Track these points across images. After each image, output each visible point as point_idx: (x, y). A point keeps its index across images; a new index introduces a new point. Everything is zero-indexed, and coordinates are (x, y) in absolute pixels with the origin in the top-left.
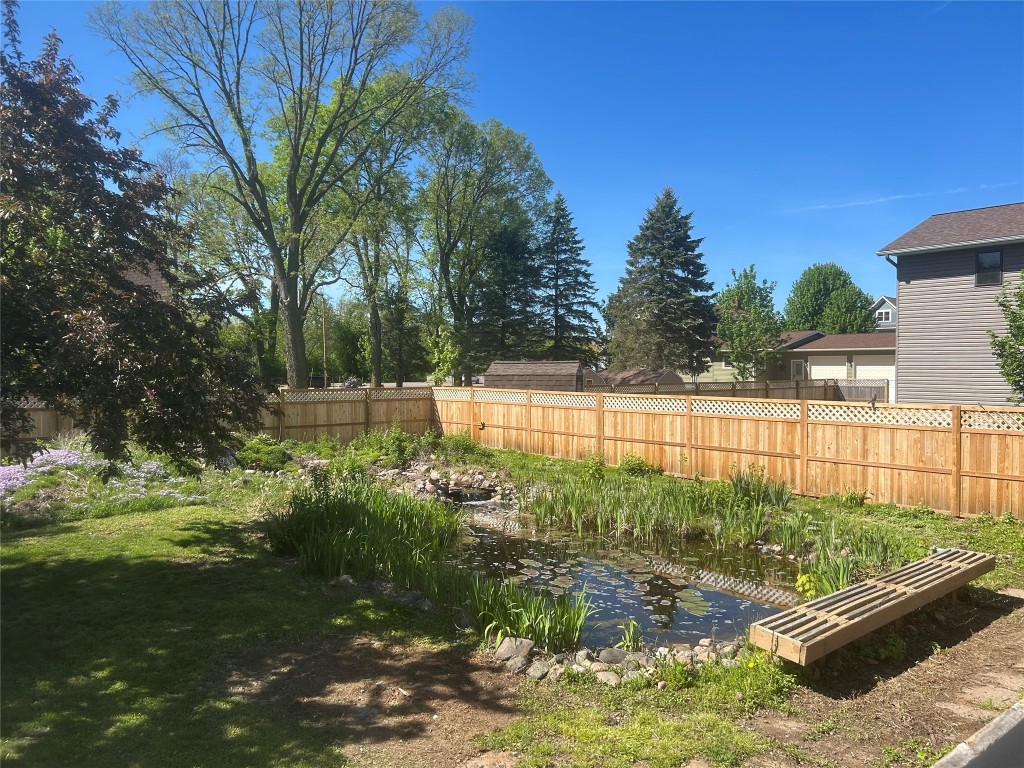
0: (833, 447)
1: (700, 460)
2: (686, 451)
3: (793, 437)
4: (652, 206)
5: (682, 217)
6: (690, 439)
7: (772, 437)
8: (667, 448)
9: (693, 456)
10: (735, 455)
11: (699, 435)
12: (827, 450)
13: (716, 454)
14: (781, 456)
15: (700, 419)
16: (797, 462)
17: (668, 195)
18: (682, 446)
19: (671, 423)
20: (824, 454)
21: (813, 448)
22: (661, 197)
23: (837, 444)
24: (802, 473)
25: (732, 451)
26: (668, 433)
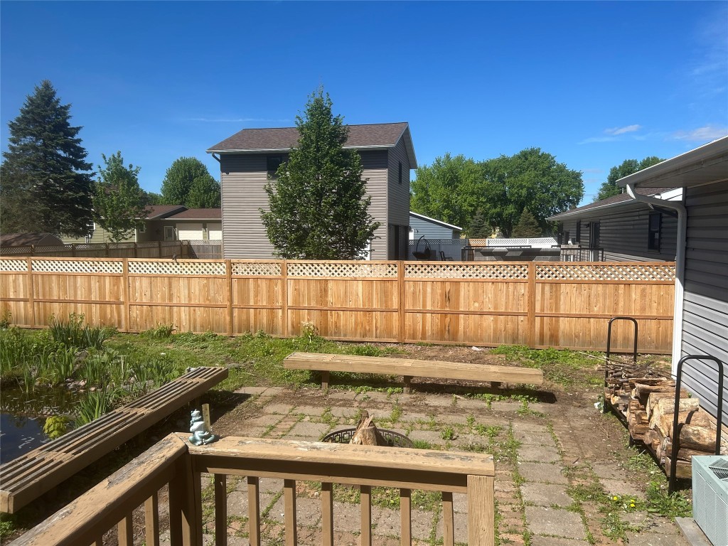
0: (148, 294)
1: (42, 311)
2: (29, 305)
3: (118, 288)
4: (33, 94)
5: (61, 107)
6: (32, 295)
7: (102, 289)
8: (12, 303)
9: (36, 309)
10: (72, 305)
11: (40, 290)
12: (144, 296)
13: (56, 305)
14: (110, 303)
15: (40, 277)
16: (122, 306)
17: (47, 86)
18: (25, 300)
19: (14, 281)
20: (141, 299)
21: (134, 296)
22: (41, 87)
23: (151, 291)
24: (126, 316)
25: (70, 302)
26: (12, 290)
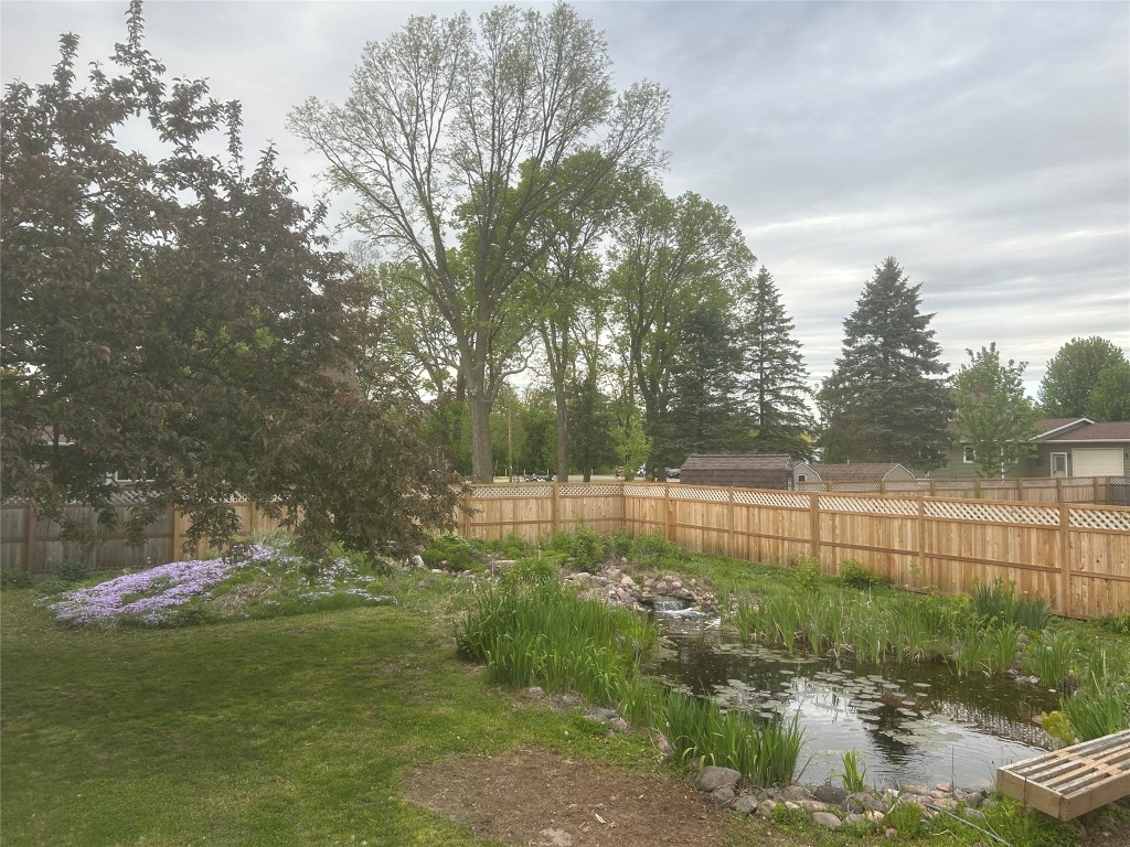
0: (1104, 560)
1: (936, 571)
2: (918, 561)
3: (1051, 548)
4: (872, 277)
6: (922, 547)
7: (1024, 547)
8: (896, 557)
9: (928, 566)
10: (979, 566)
11: (935, 542)
12: (1095, 564)
13: (956, 565)
14: (1036, 568)
15: (934, 524)
16: (1058, 577)
17: (890, 264)
18: (914, 554)
19: (900, 528)
20: (1091, 567)
21: (1078, 561)
22: (882, 268)
23: (1109, 557)
24: (1064, 591)
25: (976, 561)
26: (897, 539)
